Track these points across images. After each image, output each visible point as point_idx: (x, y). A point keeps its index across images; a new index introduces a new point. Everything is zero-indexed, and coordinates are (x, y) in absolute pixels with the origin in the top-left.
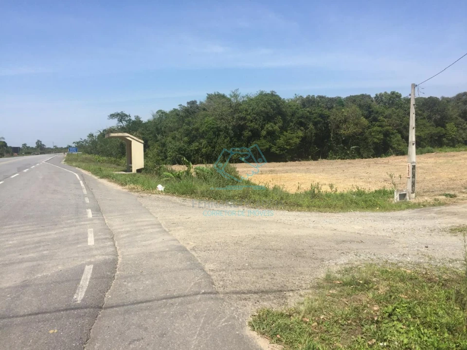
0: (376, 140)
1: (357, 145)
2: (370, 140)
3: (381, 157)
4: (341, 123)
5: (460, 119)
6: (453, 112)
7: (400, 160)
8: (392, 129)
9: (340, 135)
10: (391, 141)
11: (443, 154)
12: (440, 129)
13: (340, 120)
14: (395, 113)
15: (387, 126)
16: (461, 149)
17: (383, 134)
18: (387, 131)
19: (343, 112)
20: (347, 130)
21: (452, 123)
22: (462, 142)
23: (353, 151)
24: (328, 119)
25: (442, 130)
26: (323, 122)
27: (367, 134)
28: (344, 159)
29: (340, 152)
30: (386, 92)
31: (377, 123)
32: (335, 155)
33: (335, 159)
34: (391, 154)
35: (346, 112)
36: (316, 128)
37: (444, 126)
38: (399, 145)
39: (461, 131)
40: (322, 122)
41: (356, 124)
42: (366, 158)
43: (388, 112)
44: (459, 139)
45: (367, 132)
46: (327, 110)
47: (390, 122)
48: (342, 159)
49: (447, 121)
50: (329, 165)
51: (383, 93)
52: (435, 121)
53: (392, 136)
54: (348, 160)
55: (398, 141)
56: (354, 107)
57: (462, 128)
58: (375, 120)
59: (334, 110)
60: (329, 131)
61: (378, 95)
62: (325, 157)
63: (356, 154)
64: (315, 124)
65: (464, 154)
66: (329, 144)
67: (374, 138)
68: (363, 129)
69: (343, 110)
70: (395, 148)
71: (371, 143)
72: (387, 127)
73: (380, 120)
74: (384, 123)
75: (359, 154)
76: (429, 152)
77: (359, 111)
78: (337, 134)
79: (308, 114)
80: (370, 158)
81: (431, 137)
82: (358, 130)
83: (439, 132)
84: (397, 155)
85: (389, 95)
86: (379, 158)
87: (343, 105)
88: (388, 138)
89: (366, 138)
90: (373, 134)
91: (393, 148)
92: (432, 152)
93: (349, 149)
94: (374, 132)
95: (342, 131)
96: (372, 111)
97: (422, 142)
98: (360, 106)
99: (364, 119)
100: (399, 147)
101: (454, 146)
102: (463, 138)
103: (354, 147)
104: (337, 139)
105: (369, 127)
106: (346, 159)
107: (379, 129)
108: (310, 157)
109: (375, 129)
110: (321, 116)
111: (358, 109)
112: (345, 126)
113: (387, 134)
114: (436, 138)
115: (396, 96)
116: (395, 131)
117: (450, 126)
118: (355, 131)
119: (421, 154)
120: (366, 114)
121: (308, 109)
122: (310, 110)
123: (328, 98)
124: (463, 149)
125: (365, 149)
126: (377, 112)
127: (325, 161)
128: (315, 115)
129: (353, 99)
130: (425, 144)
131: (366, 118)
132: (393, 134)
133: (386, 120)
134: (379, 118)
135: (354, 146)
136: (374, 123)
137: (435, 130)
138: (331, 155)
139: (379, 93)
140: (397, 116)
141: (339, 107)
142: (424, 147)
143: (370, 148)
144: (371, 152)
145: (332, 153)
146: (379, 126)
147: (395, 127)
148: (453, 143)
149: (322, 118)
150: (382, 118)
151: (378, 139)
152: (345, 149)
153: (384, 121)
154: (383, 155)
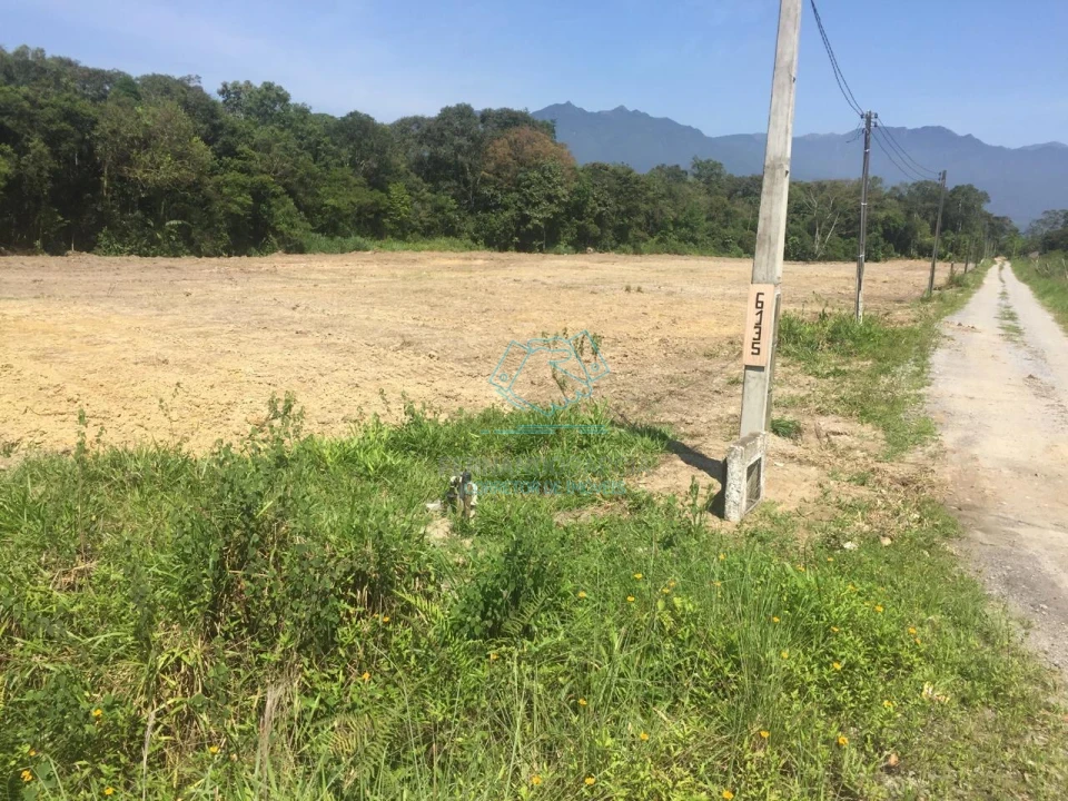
0: (235, 208)
1: (183, 217)
2: (216, 206)
3: (249, 256)
4: (133, 147)
5: (414, 177)
6: (400, 162)
7: (302, 265)
8: (273, 183)
9: (134, 184)
10: (271, 216)
11: (388, 255)
12: (377, 195)
13: (132, 139)
14: (278, 141)
15: (262, 172)
16: (420, 246)
17: (252, 194)
18: (263, 186)
19: (139, 116)
20: (155, 170)
21: (401, 185)
22: (419, 231)
23: (171, 233)
24: (93, 129)
25: (382, 198)
26: (79, 136)
27: (209, 189)
28: (146, 255)
29: (134, 233)
30: (248, 82)
31: (236, 162)
32: (118, 241)
33: (119, 252)
34: (273, 250)
35: (149, 114)
36: (55, 154)
37: (384, 189)
38: (292, 226)
39: (417, 205)
41: (179, 156)
42: (208, 256)
43: (261, 134)
44: (414, 223)
45: (210, 182)
46: (87, 102)
47: (269, 162)
48: (140, 255)
49: (387, 178)
50: (108, 270)
51: (242, 82)
52: (367, 174)
53: (274, 202)
54: (158, 258)
55: (288, 214)
56: (171, 106)
57: (418, 199)
58: (230, 151)
59: (110, 105)
60: (96, 171)
61: (229, 87)
62: (87, 244)
63: (181, 244)
64: (53, 139)
65: (433, 258)
66: (99, 209)
67: (230, 201)
68: (201, 173)
69: (140, 110)
70: (281, 233)
71: (220, 216)
72: (262, 177)
73: (242, 152)
74: (254, 165)
75: (188, 244)
76: (358, 248)
77: (184, 120)
78: (122, 179)
79: (26, 105)
80: (219, 255)
81: (359, 214)
82: (187, 174)
83: (376, 204)
84: (288, 251)
85: (259, 92)
86: (245, 258)
87: (138, 97)
88: (264, 207)
89: (208, 201)
90: (225, 190)
91: (277, 233)
92: (366, 250)
93: (160, 225)
94: (227, 185)
95: (139, 173)
96: (221, 127)
97: (341, 224)
98: (186, 105)
99: (202, 145)
100: (293, 232)
101: (402, 238)
102: (421, 222)
103: (172, 222)
104: (124, 194)
105: (213, 172)
106: (154, 256)
107: (242, 178)
108: (38, 243)
109: (230, 176)
110: (70, 116)
111: (182, 113)
112: (148, 157)
113: (260, 194)
114: (371, 216)
115: (278, 95)
116: (280, 189)
117: (397, 190)
118: (176, 175)
119: (342, 253)
120: (203, 132)
121: (24, 89)
122: (31, 94)
123: (87, 69)
124: (427, 247)
125: (204, 229)
126: (233, 132)
127: (86, 256)
128: (49, 113)
129: (163, 86)
130: (348, 229)
131: (208, 141)
132: (275, 195)
133: (257, 155)
134: (239, 148)
135: (176, 219)
136: (226, 159)
137: (367, 197)
138: (105, 242)
139: (230, 82)
140: (285, 148)
141: (124, 99)
142: (346, 236)
143: (218, 230)
144: (221, 239)
145: (108, 236)
146: (242, 171)
147: (280, 177)
148: (403, 232)
149: (73, 123)
150: (246, 147)
151: (241, 205)
152: (149, 226)
153: (252, 158)
154: (253, 249)
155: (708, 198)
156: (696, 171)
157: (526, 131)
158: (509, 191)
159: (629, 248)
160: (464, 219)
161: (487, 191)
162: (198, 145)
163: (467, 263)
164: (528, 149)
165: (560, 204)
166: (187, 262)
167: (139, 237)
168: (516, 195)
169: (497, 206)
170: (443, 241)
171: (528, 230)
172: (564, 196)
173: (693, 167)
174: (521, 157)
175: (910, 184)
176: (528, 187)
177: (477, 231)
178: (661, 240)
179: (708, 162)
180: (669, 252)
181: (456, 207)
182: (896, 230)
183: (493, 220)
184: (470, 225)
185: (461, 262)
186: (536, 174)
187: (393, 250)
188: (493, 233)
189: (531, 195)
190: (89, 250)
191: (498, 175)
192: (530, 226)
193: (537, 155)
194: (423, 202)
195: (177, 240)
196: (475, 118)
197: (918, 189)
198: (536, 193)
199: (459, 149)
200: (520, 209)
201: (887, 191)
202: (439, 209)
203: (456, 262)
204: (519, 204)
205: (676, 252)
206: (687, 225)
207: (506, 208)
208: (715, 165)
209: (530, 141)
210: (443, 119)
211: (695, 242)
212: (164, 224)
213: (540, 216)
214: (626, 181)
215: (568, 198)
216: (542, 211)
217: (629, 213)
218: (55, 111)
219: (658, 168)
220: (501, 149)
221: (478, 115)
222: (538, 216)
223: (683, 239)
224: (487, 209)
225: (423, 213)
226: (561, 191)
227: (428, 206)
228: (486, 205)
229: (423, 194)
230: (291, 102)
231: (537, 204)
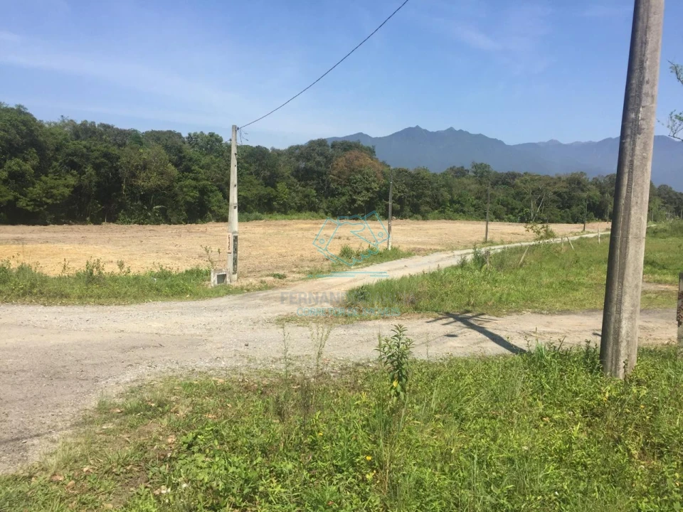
0: (189, 199)
1: (163, 204)
2: (180, 198)
3: (196, 223)
4: (137, 169)
5: (293, 179)
6: (286, 170)
7: (221, 228)
8: (211, 185)
9: (138, 187)
10: (209, 202)
11: (273, 222)
12: (269, 189)
13: (137, 166)
14: (214, 163)
15: (205, 180)
16: (293, 216)
17: (199, 191)
18: (205, 187)
19: (141, 154)
20: (147, 182)
21: (284, 183)
22: (294, 208)
23: (156, 212)
24: (117, 161)
25: (272, 191)
26: (110, 165)
27: (177, 189)
28: (143, 224)
29: (137, 213)
30: (202, 132)
31: (191, 174)
32: (129, 217)
33: (129, 223)
34: (210, 220)
35: (146, 153)
36: (98, 174)
37: (274, 187)
38: (220, 207)
39: (294, 194)
40: (107, 165)
41: (162, 174)
42: (175, 224)
43: (205, 160)
44: (291, 204)
45: (177, 186)
46: (116, 147)
47: (208, 174)
48: (140, 224)
49: (277, 180)
50: (120, 232)
51: (199, 133)
52: (264, 178)
53: (211, 195)
54: (149, 225)
55: (219, 201)
56: (158, 148)
57: (294, 191)
58: (188, 170)
59: (127, 149)
60: (119, 181)
61: (192, 135)
62: (113, 219)
63: (161, 218)
64: (97, 167)
65: (297, 224)
66: (120, 200)
67: (187, 195)
68: (172, 182)
69: (142, 151)
70: (214, 211)
71: (182, 203)
72: (204, 182)
73: (194, 170)
74: (200, 176)
75: (165, 218)
76: (257, 219)
77: (164, 155)
78: (132, 185)
79: (85, 150)
80: (181, 223)
81: (260, 200)
82: (164, 182)
83: (269, 194)
84: (218, 221)
85: (206, 137)
86: (194, 225)
87: (141, 144)
88: (206, 197)
90: (185, 189)
91: (212, 212)
92: (261, 219)
93: (150, 209)
94: (186, 186)
95: (140, 182)
96: (184, 157)
97: (248, 205)
98: (167, 148)
99: (173, 168)
100: (220, 210)
101: (285, 213)
102: (296, 204)
103: (157, 207)
104: (133, 193)
105: (179, 180)
106: (147, 224)
107: (193, 183)
108: (88, 219)
109: (188, 182)
110: (106, 155)
111: (163, 151)
112: (145, 174)
113: (203, 191)
114: (266, 201)
115: (216, 139)
116: (215, 188)
117: (281, 186)
118: (159, 183)
119: (248, 221)
120: (174, 160)
121: (84, 143)
122: (88, 145)
123: (117, 129)
124: (296, 217)
125: (174, 210)
126: (191, 160)
127: (113, 226)
128: (96, 154)
129: (156, 136)
130: (252, 208)
131: (176, 165)
132: (212, 191)
133: (202, 171)
134: (193, 168)
135: (159, 205)
136: (186, 174)
137: (264, 191)
138: (122, 217)
139: (192, 132)
140: (218, 167)
141: (134, 146)
142: (250, 212)
143: (181, 210)
144: (182, 215)
145: (123, 214)
146: (194, 179)
147: (215, 182)
148: (285, 209)
149: (108, 159)
150: (197, 167)
151: (192, 197)
152: (145, 209)
153: (200, 173)
154: (199, 220)
155: (477, 186)
156: (474, 170)
157: (355, 153)
158: (345, 185)
159: (419, 216)
160: (321, 201)
161: (333, 186)
162: (171, 169)
163: (315, 226)
164: (356, 163)
165: (374, 192)
166: (163, 228)
167: (139, 215)
168: (349, 188)
169: (339, 194)
170: (308, 214)
171: (356, 207)
172: (376, 188)
173: (473, 168)
174: (352, 167)
175: (605, 176)
176: (355, 183)
177: (328, 208)
178: (441, 212)
179: (481, 164)
180: (445, 219)
181: (315, 194)
182: (594, 204)
183: (336, 202)
184: (324, 205)
185: (312, 226)
186: (359, 176)
187: (277, 219)
188: (336, 209)
189: (357, 188)
190: (114, 221)
191: (339, 177)
192: (356, 205)
193: (361, 166)
194: (298, 192)
195: (159, 216)
196: (328, 146)
197: (610, 178)
198: (360, 187)
199: (318, 163)
200: (351, 195)
201: (590, 180)
202: (307, 196)
203: (309, 225)
204: (350, 193)
205: (450, 219)
206: (459, 202)
207: (344, 194)
208: (486, 166)
209: (357, 158)
210: (310, 147)
211: (464, 212)
212: (152, 207)
213: (362, 199)
214: (417, 178)
215: (378, 189)
216: (363, 196)
217: (419, 197)
218: (99, 153)
219: (451, 169)
220: (341, 163)
221: (330, 145)
222: (361, 199)
223: (456, 211)
224: (333, 196)
225: (297, 199)
226: (374, 185)
227: (300, 195)
228: (333, 193)
229: (297, 188)
230: (224, 142)
231: (359, 193)
